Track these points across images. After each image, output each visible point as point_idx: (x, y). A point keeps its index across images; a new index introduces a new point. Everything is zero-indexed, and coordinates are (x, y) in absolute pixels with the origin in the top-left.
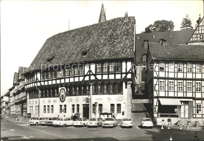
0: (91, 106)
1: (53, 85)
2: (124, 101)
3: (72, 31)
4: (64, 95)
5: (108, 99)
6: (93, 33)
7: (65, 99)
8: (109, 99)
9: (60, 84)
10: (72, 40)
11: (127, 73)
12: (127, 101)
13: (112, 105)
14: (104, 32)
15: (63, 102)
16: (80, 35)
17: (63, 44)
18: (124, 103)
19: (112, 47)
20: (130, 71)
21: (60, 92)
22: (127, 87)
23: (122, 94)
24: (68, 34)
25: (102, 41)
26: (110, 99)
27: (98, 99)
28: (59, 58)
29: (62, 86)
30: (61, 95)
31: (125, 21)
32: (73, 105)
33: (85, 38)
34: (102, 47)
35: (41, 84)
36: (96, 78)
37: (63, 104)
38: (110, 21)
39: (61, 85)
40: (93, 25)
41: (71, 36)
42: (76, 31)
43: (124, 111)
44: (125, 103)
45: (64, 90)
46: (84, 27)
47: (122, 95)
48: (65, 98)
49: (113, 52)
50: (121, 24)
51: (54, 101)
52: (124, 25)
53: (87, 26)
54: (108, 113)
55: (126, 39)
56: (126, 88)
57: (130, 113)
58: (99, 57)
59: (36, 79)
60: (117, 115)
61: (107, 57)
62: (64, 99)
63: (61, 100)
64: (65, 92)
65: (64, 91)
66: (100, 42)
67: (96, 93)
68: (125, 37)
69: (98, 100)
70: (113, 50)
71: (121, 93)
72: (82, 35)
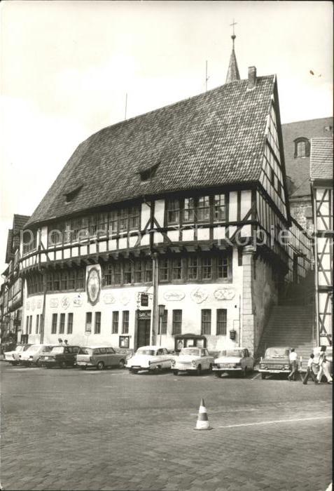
0: (154, 317)
1: (73, 260)
2: (236, 301)
3: (131, 120)
4: (97, 286)
5: (196, 295)
6: (172, 124)
7: (98, 297)
8: (198, 296)
9: (88, 257)
10: (126, 143)
11: (240, 224)
12: (242, 300)
13: (206, 313)
14: (196, 119)
15: (93, 304)
16: (145, 130)
17: (107, 154)
18: (236, 307)
19: (210, 156)
20: (250, 219)
21: (88, 277)
22: (243, 263)
23: (231, 281)
24: (119, 131)
25: (188, 143)
26: (200, 296)
27: (172, 295)
28: (91, 190)
29: (93, 262)
30: (90, 287)
31: (248, 90)
32: (116, 314)
33: (154, 137)
34: (185, 157)
35: (48, 258)
36: (166, 238)
37: (94, 310)
38: (214, 90)
39: (91, 260)
40: (176, 105)
41: (126, 133)
42: (139, 120)
43: (237, 329)
44: (238, 307)
45: (98, 271)
46: (158, 111)
47: (230, 285)
48: (99, 293)
49: (210, 169)
50: (239, 97)
51: (75, 303)
52: (245, 99)
53: (164, 108)
54: (194, 335)
55: (245, 132)
56: (240, 263)
57: (250, 336)
58: (175, 183)
59: (40, 247)
60: (218, 341)
61: (193, 183)
62: (96, 295)
63: (89, 300)
64: (99, 278)
65: (96, 276)
66: (184, 144)
67: (167, 280)
68: (243, 129)
69: (172, 298)
70: (211, 163)
71: (229, 277)
72: (148, 130)
